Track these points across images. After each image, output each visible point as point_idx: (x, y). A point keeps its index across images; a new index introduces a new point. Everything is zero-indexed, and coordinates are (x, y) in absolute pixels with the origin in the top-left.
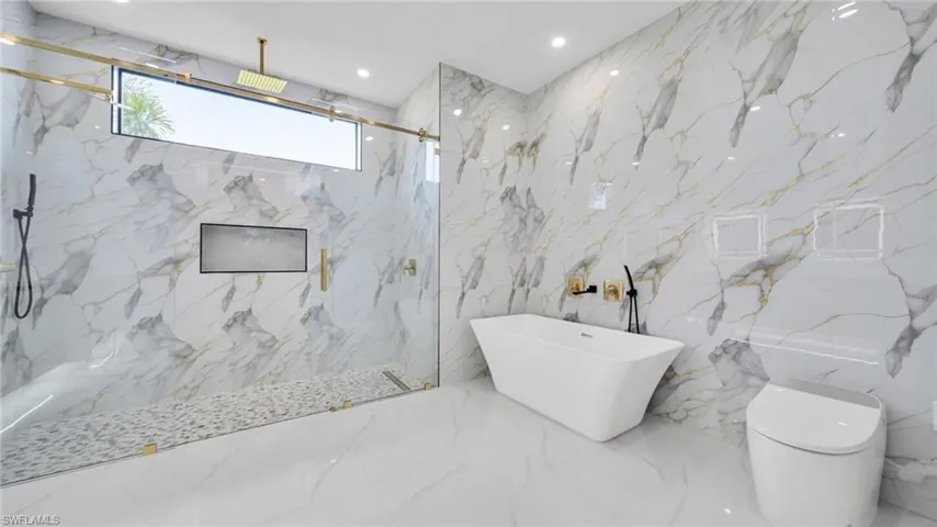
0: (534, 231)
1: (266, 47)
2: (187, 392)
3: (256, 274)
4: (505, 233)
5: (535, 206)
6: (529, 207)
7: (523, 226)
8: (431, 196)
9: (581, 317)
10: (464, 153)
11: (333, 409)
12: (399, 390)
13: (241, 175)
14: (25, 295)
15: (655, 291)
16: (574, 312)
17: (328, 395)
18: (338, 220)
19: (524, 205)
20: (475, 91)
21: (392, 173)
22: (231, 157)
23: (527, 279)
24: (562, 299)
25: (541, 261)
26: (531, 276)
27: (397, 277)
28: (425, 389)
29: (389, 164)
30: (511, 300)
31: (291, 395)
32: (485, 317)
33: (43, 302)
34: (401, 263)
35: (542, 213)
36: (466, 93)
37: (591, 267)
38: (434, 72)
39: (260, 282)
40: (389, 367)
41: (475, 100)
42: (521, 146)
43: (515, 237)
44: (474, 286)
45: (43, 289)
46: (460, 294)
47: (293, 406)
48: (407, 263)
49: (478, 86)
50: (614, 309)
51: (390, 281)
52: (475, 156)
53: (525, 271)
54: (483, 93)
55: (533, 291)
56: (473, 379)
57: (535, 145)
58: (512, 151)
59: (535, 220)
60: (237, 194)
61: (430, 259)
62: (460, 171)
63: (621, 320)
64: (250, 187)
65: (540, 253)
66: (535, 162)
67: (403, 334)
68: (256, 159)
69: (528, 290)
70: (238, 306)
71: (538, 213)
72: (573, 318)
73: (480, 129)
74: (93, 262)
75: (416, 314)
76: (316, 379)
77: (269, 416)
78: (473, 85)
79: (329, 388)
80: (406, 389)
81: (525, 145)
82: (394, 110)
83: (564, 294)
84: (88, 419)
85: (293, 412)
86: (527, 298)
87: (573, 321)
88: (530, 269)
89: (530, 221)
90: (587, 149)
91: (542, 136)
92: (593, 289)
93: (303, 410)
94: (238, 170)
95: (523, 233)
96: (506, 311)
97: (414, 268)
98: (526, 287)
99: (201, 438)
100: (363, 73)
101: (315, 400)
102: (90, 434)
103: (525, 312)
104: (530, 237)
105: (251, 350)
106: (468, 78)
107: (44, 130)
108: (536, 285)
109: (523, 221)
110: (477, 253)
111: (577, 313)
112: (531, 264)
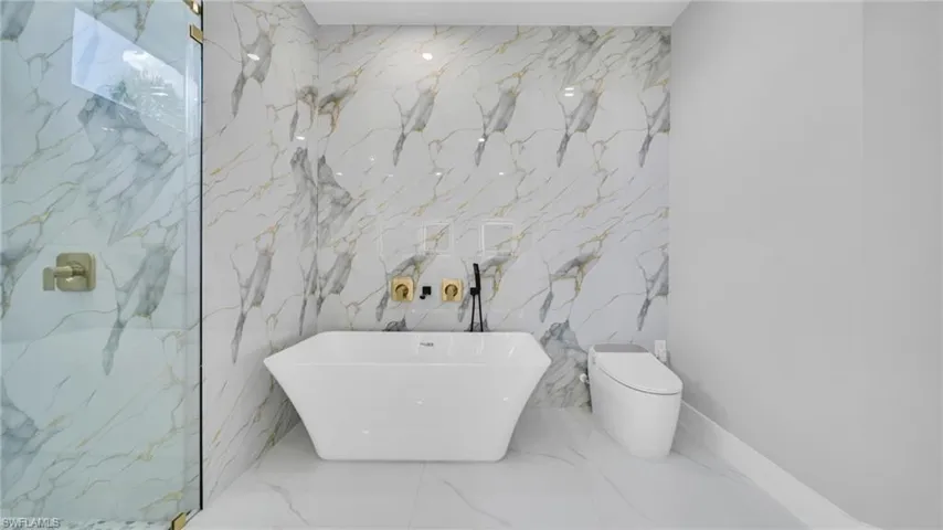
0: (333, 216)
4: (297, 216)
5: (335, 184)
6: (321, 183)
7: (314, 209)
9: (409, 325)
10: (242, 62)
15: (495, 288)
16: (399, 320)
19: (316, 179)
23: (319, 283)
24: (382, 306)
25: (346, 261)
26: (326, 279)
30: (302, 317)
35: (347, 194)
42: (312, 94)
43: (306, 223)
44: (258, 300)
50: (451, 311)
53: (318, 272)
55: (331, 300)
57: (334, 99)
58: (302, 96)
59: (334, 202)
63: (461, 320)
65: (343, 248)
66: (332, 124)
69: (322, 300)
71: (339, 193)
72: (400, 327)
73: (266, 36)
81: (317, 94)
83: (383, 299)
86: (319, 310)
87: (398, 330)
88: (324, 267)
89: (324, 202)
90: (418, 129)
91: (347, 92)
95: (315, 218)
96: (298, 331)
98: (317, 294)
104: (324, 226)
108: (338, 289)
109: (314, 201)
110: (263, 245)
111: (404, 320)
112: (327, 260)
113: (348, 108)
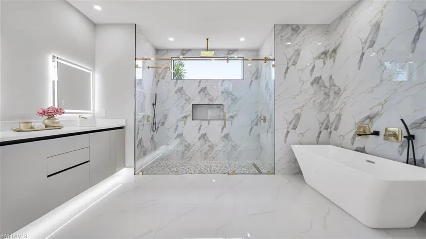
0: (334, 98)
1: (208, 41)
2: (189, 159)
3: (207, 121)
4: (314, 101)
5: (335, 85)
6: (331, 86)
7: (327, 97)
8: (272, 86)
9: (367, 150)
10: (288, 64)
11: (229, 174)
12: (257, 172)
13: (203, 87)
14: (154, 126)
16: (362, 147)
17: (229, 168)
18: (235, 100)
19: (327, 85)
20: (294, 33)
21: (257, 78)
22: (200, 81)
23: (330, 125)
24: (353, 138)
25: (339, 116)
26: (332, 124)
27: (259, 124)
28: (268, 174)
29: (256, 74)
30: (318, 137)
31: (217, 166)
32: (301, 144)
33: (158, 128)
34: (260, 117)
35: (339, 88)
36: (289, 34)
37: (374, 119)
38: (272, 30)
39: (208, 124)
40: (255, 162)
41: (295, 36)
42: (325, 53)
43: (321, 102)
44: (295, 128)
45: (158, 124)
46: (286, 132)
47: (216, 170)
48: (263, 118)
49: (296, 29)
50: (394, 147)
51: (257, 125)
52: (295, 64)
53: (329, 121)
54: (298, 32)
55: (334, 132)
56: (295, 174)
57: (334, 51)
58: (319, 57)
59: (335, 93)
60: (202, 94)
61: (271, 115)
62: (286, 72)
63: (401, 155)
64: (205, 91)
65: (338, 111)
66: (334, 61)
67: (261, 149)
68: (207, 80)
69: (331, 132)
70: (202, 132)
71: (337, 88)
72: (362, 150)
73: (297, 50)
74: (168, 117)
75: (266, 139)
76: (227, 161)
77: (209, 171)
78: (293, 29)
79: (230, 166)
80: (260, 172)
81: (328, 52)
82: (257, 51)
83: (354, 135)
84: (166, 162)
85: (216, 172)
86: (330, 137)
87: (361, 152)
88: (332, 120)
89: (332, 94)
90: (371, 46)
91: (339, 45)
92: (376, 133)
93: (220, 172)
94: (202, 85)
95: (328, 100)
96: (316, 142)
97: (265, 119)
98: (329, 130)
99: (189, 173)
100: (242, 39)
101: (224, 169)
102: (166, 166)
103: (329, 144)
104: (331, 103)
105: (206, 148)
106: (290, 27)
107: (158, 81)
108: (336, 129)
109: (327, 94)
110: (296, 112)
111: (364, 147)
112: (332, 117)
113: (339, 51)
